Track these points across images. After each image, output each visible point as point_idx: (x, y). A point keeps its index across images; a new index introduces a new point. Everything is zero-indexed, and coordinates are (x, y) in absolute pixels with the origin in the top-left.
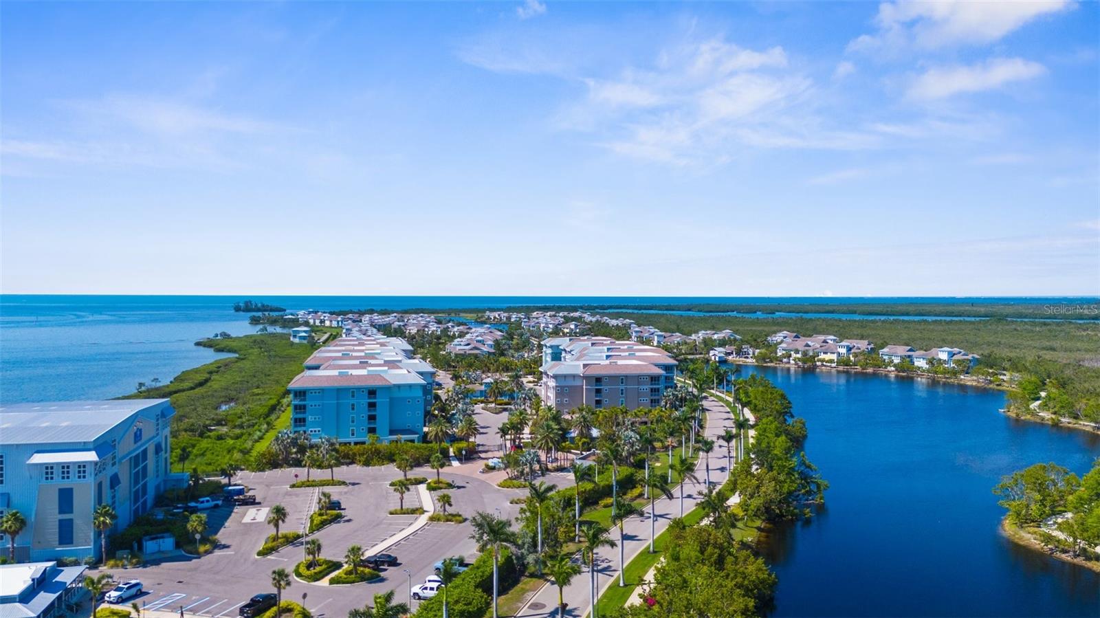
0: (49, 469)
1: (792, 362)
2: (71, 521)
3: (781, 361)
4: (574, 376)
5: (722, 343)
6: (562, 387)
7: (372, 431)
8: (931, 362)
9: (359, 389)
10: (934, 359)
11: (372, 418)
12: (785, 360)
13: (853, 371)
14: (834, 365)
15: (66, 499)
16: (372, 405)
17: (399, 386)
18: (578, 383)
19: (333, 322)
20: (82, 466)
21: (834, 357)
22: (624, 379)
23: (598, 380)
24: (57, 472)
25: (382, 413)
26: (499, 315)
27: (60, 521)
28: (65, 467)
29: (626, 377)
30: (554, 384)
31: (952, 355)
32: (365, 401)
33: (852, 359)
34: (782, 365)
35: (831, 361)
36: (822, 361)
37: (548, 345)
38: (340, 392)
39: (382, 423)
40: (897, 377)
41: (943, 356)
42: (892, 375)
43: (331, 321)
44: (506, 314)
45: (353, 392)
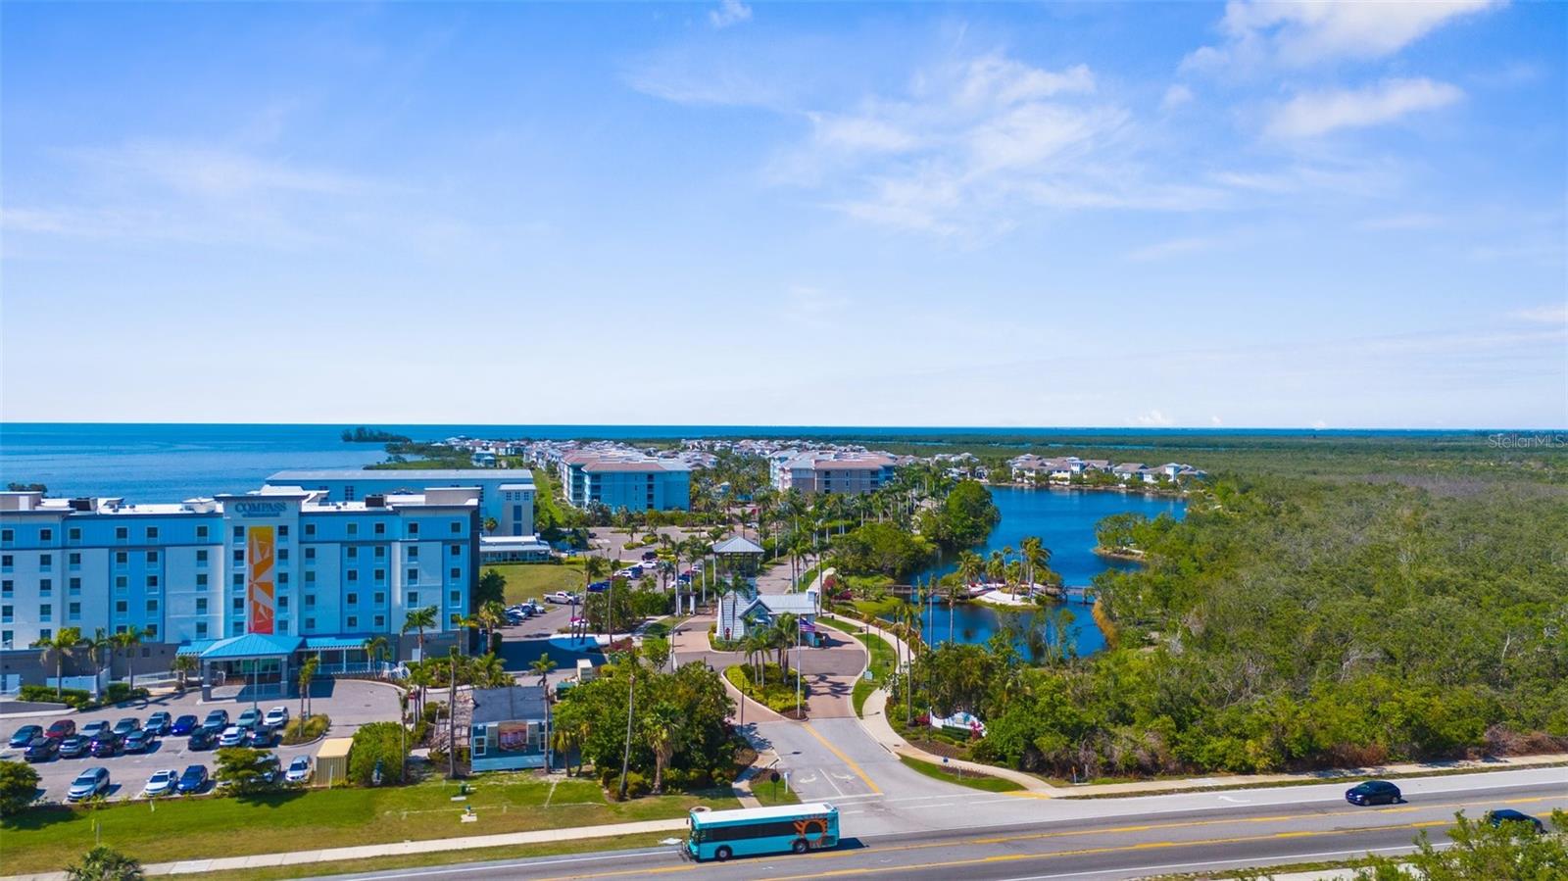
0: (508, 493)
1: (1026, 481)
2: (520, 525)
3: (1015, 481)
4: (807, 470)
5: (958, 465)
6: (797, 479)
7: (650, 506)
8: (1157, 477)
9: (641, 473)
10: (1160, 474)
11: (650, 497)
12: (1019, 480)
13: (1086, 489)
14: (1067, 483)
15: (518, 511)
16: (650, 487)
17: (670, 473)
18: (810, 476)
19: (500, 450)
20: (526, 492)
21: (1067, 475)
22: (849, 472)
23: (827, 473)
24: (513, 495)
25: (657, 493)
26: (699, 443)
27: (515, 525)
28: (518, 493)
29: (851, 471)
30: (790, 477)
31: (1177, 470)
32: (646, 483)
33: (1085, 477)
34: (1015, 485)
35: (1065, 479)
36: (1055, 479)
37: (776, 457)
38: (627, 475)
39: (658, 501)
40: (1127, 492)
41: (1170, 471)
42: (1124, 492)
43: (497, 449)
44: (707, 443)
45: (635, 475)
